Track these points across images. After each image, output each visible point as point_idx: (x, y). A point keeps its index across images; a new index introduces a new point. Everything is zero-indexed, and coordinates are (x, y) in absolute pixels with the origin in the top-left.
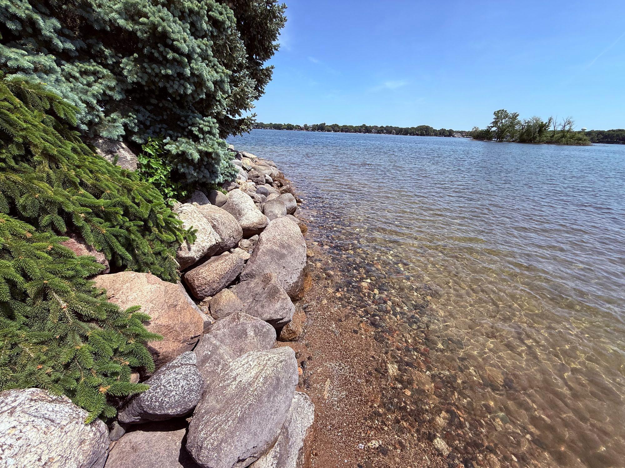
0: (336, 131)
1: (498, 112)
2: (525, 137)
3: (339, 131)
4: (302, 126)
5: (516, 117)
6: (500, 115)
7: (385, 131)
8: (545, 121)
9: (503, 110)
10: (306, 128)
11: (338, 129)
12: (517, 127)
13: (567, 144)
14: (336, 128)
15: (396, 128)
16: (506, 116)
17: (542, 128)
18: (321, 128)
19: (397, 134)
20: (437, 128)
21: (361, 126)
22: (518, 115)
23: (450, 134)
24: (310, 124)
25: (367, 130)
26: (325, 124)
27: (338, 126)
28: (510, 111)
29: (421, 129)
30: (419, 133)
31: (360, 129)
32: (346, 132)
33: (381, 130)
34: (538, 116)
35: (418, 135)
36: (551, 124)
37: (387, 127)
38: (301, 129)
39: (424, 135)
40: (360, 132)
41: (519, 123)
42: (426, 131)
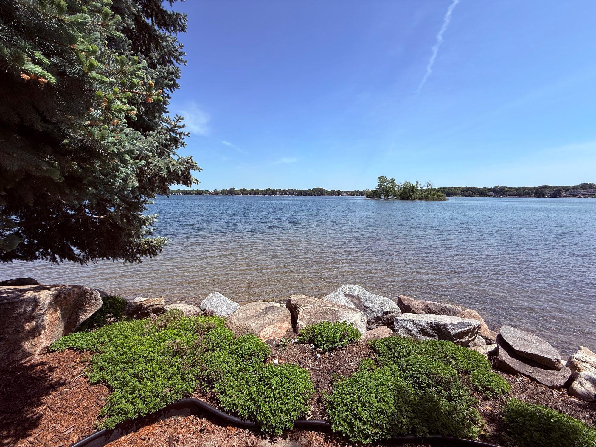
0: (244, 195)
1: (380, 177)
2: (403, 195)
3: (247, 194)
4: (212, 190)
5: (394, 181)
6: (382, 179)
7: (288, 193)
8: (414, 184)
9: (383, 177)
10: (216, 193)
11: (247, 193)
12: (396, 188)
13: (433, 200)
14: (244, 192)
15: (296, 191)
16: (387, 181)
17: (413, 189)
18: (231, 192)
19: (298, 195)
20: (329, 189)
21: (267, 190)
22: (395, 180)
23: (339, 193)
24: (219, 189)
25: (273, 193)
26: (234, 189)
27: (246, 190)
28: (389, 177)
29: (317, 191)
30: (315, 193)
31: (266, 192)
32: (254, 195)
33: (284, 193)
34: (409, 180)
35: (315, 195)
36: (418, 185)
37: (289, 189)
38: (211, 193)
39: (320, 195)
40: (267, 194)
41: (396, 185)
42: (321, 192)
